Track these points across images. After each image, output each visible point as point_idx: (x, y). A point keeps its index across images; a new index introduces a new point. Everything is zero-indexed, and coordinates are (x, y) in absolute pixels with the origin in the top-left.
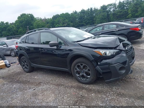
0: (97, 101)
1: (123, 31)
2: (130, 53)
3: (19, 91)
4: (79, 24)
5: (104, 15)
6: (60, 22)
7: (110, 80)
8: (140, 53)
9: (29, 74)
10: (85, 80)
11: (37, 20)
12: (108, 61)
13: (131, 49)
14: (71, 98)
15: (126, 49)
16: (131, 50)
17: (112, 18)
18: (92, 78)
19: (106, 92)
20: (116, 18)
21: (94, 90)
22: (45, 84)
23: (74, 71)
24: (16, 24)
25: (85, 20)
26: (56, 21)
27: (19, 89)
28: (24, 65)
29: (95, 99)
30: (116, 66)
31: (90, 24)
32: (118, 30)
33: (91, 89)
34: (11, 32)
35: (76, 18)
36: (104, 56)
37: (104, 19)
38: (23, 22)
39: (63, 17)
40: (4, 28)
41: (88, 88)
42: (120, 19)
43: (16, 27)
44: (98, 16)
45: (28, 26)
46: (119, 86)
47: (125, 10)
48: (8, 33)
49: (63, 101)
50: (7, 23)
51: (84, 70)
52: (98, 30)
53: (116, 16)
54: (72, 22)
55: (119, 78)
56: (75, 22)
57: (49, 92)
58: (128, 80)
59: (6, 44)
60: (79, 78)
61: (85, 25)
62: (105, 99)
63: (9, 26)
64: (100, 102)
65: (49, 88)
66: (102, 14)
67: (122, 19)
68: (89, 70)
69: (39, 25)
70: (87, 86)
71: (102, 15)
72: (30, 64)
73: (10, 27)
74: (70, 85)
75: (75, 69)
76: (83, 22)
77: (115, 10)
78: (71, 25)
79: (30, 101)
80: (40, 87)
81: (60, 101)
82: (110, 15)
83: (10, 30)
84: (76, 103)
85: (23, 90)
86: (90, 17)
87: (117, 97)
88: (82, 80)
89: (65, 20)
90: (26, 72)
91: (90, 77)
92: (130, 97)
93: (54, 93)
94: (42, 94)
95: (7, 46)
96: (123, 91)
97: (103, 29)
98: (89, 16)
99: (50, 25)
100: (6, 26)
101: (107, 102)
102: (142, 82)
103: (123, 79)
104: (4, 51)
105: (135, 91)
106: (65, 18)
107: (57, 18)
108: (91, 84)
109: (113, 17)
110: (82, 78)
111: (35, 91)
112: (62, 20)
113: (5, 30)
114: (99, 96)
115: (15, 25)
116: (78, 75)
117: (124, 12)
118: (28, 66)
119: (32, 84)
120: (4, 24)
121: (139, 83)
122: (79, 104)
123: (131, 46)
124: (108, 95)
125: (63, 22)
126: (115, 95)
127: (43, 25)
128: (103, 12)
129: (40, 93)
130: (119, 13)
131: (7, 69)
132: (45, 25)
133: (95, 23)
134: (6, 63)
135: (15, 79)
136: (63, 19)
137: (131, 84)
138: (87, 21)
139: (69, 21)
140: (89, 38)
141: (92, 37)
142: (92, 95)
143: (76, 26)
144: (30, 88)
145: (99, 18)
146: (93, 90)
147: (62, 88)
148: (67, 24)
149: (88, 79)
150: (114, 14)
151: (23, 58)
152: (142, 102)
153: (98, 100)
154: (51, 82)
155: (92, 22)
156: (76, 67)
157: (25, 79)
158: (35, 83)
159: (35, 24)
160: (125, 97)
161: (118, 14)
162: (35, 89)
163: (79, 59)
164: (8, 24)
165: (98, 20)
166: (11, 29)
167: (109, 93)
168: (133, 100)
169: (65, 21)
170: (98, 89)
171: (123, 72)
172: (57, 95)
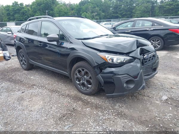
0: (89, 119)
1: (159, 31)
2: (150, 63)
3: (5, 91)
4: (112, 16)
5: (148, 7)
6: (89, 10)
7: (113, 94)
8: (173, 64)
9: (26, 72)
10: (85, 90)
11: (59, 3)
12: (113, 69)
13: (154, 58)
14: (60, 110)
15: (145, 57)
16: (152, 59)
17: (157, 12)
18: (93, 88)
19: (105, 109)
20: (162, 13)
21: (92, 103)
22: (39, 88)
23: (74, 76)
24: (33, 7)
25: (121, 11)
26: (84, 7)
27: (6, 89)
28: (22, 61)
29: (88, 116)
30: (122, 79)
31: (127, 17)
32: (154, 30)
33: (89, 102)
34: (26, 16)
35: (110, 7)
36: (109, 63)
37: (147, 12)
38: (41, 4)
39: (93, 4)
40: (18, 10)
41: (87, 101)
42: (167, 14)
43: (32, 10)
44: (139, 6)
45: (47, 11)
46: (125, 103)
47: (177, 3)
48: (22, 17)
49: (50, 112)
50: (21, 4)
51: (85, 77)
52: (129, 26)
53: (164, 10)
54: (103, 11)
55: (125, 93)
56: (108, 12)
57: (38, 98)
58: (140, 97)
59: (11, 31)
60: (79, 85)
61: (120, 18)
62: (99, 117)
63: (23, 8)
64: (91, 120)
65: (40, 93)
66: (146, 5)
67: (171, 14)
68: (90, 78)
69: (61, 11)
70: (86, 97)
71: (144, 7)
72: (28, 60)
73: (25, 9)
74: (67, 92)
75: (75, 74)
76: (118, 13)
77: (164, 2)
78: (103, 15)
79: (12, 105)
80: (31, 91)
81: (45, 112)
82: (156, 7)
83: (24, 13)
84: (64, 117)
85: (11, 91)
86: (128, 8)
87: (116, 118)
88: (82, 89)
89: (95, 7)
90: (23, 68)
91: (91, 87)
92: (132, 119)
93: (44, 100)
94: (30, 100)
95: (12, 34)
96: (126, 111)
97: (134, 26)
98: (128, 6)
99: (75, 13)
100: (20, 7)
101: (100, 122)
102: (156, 103)
103: (135, 94)
104: (8, 40)
105: (141, 113)
106: (96, 6)
107: (85, 4)
108: (91, 95)
109: (158, 10)
110: (82, 87)
111: (22, 94)
112: (91, 8)
113: (18, 13)
114: (95, 112)
115: (31, 8)
116: (78, 82)
117: (176, 5)
118: (26, 62)
119: (24, 85)
120: (18, 4)
121: (151, 103)
122: (66, 118)
123: (154, 54)
124: (105, 113)
125: (92, 10)
126: (114, 114)
127: (66, 12)
128: (146, 2)
129: (28, 98)
130: (169, 6)
131: (5, 62)
132: (68, 11)
133: (134, 16)
134: (6, 55)
135: (8, 76)
136: (93, 7)
137: (141, 102)
138: (123, 13)
139: (100, 10)
140: (102, 35)
141: (107, 35)
142: (87, 109)
143: (108, 17)
144: (19, 90)
145: (140, 10)
146: (90, 104)
147: (55, 96)
148: (97, 13)
149: (89, 89)
150: (161, 7)
151: (21, 52)
152: (143, 128)
153: (91, 117)
154: (46, 86)
155: (130, 14)
156: (77, 72)
157: (18, 78)
158: (28, 84)
159: (56, 9)
160: (125, 118)
161: (166, 8)
162: (24, 92)
163: (80, 62)
164: (23, 5)
165: (138, 12)
166: (26, 12)
167: (108, 110)
168: (134, 124)
169: (94, 9)
170: (98, 103)
171: (132, 86)
172: (45, 104)
